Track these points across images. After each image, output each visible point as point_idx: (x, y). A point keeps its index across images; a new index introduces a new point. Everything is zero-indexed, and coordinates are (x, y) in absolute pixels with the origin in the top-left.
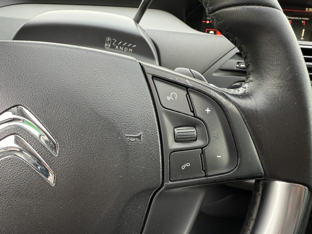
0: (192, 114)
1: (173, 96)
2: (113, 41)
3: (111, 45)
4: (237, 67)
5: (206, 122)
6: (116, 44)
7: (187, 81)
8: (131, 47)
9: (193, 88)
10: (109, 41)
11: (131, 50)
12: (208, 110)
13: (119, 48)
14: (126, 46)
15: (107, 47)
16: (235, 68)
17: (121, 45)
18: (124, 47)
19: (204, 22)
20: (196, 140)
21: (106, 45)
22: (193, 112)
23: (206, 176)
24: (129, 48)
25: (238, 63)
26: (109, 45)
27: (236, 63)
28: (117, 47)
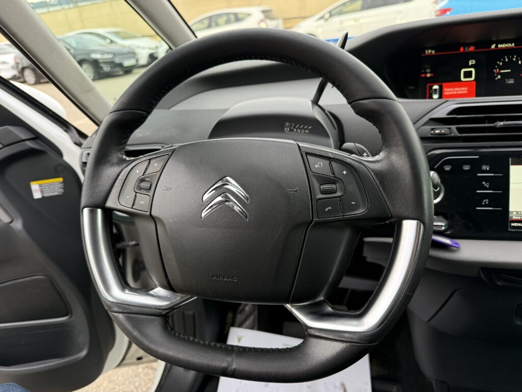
0: (333, 175)
1: (320, 165)
2: (291, 126)
3: (290, 129)
4: (431, 134)
5: (343, 180)
6: (294, 127)
7: (330, 154)
8: (307, 129)
9: (334, 158)
10: (288, 126)
11: (307, 131)
12: (345, 172)
13: (297, 130)
14: (303, 128)
15: (287, 130)
16: (429, 135)
17: (299, 128)
18: (301, 129)
19: (423, 76)
20: (336, 192)
21: (286, 129)
22: (334, 174)
23: (343, 216)
24: (305, 129)
25: (432, 129)
26: (288, 129)
27: (430, 130)
28: (295, 130)
